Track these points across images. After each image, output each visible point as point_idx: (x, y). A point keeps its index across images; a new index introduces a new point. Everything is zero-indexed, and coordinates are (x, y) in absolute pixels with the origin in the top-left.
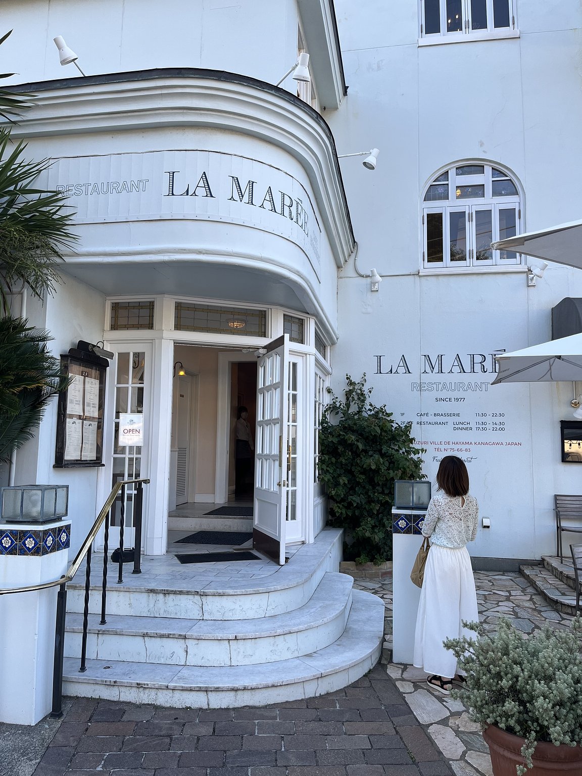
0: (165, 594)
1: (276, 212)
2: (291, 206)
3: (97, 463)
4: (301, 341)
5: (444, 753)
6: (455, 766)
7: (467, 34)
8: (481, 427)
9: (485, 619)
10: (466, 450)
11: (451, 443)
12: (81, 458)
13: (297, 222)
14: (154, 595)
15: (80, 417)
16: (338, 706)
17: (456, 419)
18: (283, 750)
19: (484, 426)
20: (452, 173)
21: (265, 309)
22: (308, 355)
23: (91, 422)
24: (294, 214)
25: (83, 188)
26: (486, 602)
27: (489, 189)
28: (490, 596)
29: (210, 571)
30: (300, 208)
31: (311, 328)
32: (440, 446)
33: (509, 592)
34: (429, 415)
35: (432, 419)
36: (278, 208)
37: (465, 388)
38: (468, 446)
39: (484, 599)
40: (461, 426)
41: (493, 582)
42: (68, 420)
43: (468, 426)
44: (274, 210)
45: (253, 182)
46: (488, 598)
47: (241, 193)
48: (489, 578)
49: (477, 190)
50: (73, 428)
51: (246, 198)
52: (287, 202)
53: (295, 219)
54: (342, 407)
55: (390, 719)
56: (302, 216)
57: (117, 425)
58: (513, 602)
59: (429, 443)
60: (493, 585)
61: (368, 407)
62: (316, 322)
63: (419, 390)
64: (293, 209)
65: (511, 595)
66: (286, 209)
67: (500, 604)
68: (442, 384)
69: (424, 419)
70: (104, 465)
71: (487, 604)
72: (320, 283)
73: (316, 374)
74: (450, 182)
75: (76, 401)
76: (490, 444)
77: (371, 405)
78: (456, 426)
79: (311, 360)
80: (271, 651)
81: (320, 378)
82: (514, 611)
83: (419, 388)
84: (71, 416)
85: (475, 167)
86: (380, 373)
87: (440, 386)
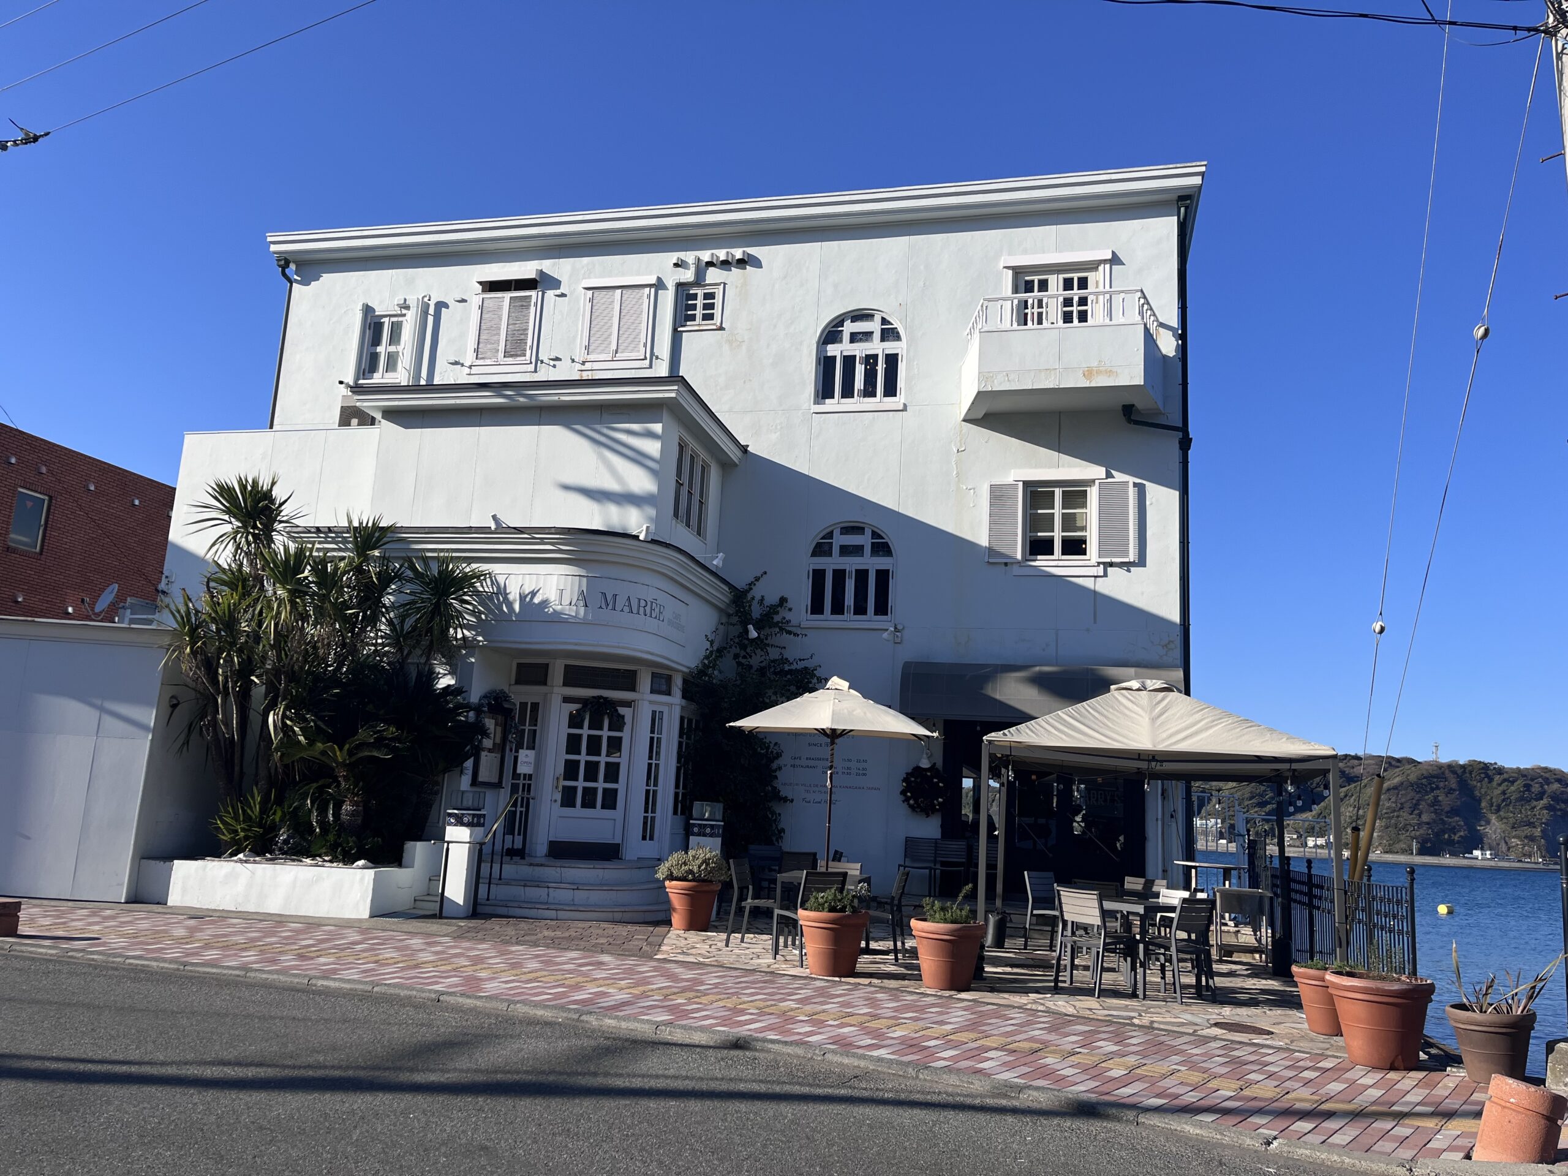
2: (646, 606)
3: (498, 785)
4: (669, 693)
7: (857, 402)
12: (489, 781)
13: (651, 616)
17: (826, 764)
19: (849, 771)
20: (837, 533)
22: (673, 706)
24: (648, 612)
27: (868, 549)
30: (654, 605)
34: (802, 758)
35: (804, 762)
36: (635, 611)
44: (631, 612)
45: (617, 594)
47: (608, 602)
49: (857, 550)
53: (648, 615)
57: (516, 758)
64: (648, 609)
66: (642, 609)
70: (503, 787)
72: (683, 647)
74: (834, 541)
79: (676, 709)
85: (857, 529)
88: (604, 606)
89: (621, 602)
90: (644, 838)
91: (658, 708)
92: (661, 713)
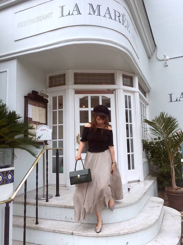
1: (112, 19)
2: (120, 17)
4: (132, 86)
13: (123, 24)
21: (113, 72)
22: (135, 93)
24: (121, 20)
25: (27, 22)
30: (124, 18)
31: (136, 81)
36: (113, 17)
44: (111, 18)
45: (100, 5)
47: (94, 10)
51: (96, 13)
52: (117, 14)
53: (122, 23)
56: (126, 22)
62: (138, 78)
64: (121, 18)
66: (117, 18)
70: (48, 144)
72: (139, 59)
73: (141, 103)
79: (137, 95)
81: (143, 105)
86: (172, 101)
88: (92, 13)
89: (103, 11)
90: (129, 168)
91: (128, 94)
92: (129, 97)
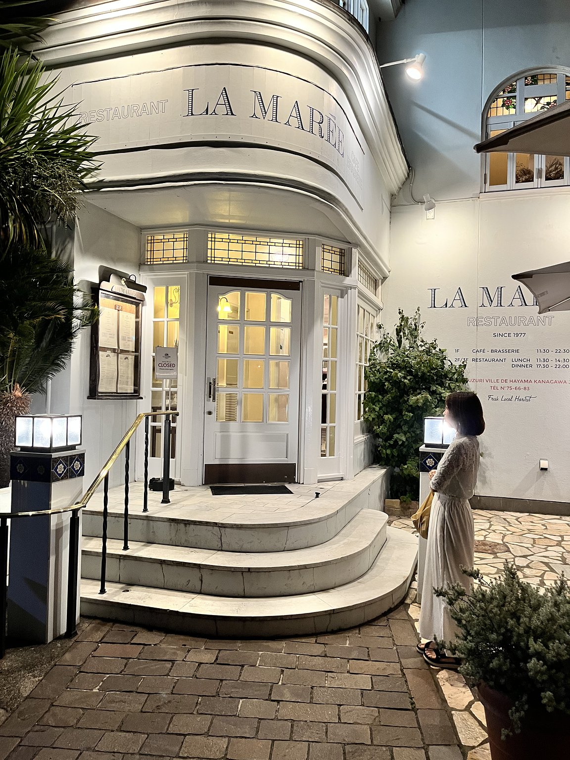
0: (186, 525)
1: (303, 129)
2: (321, 123)
3: (135, 395)
4: (343, 272)
5: (448, 702)
6: (457, 717)
8: (542, 364)
9: (529, 564)
10: (525, 388)
11: (508, 381)
12: (117, 391)
13: (328, 140)
14: (176, 524)
15: (114, 350)
16: (348, 642)
17: (515, 356)
18: (280, 683)
19: (546, 363)
20: (521, 83)
22: (349, 288)
23: (127, 356)
24: (325, 132)
25: (105, 113)
26: (534, 546)
28: (540, 540)
29: (236, 504)
30: (332, 124)
32: (496, 384)
33: (562, 537)
34: (486, 351)
35: (489, 355)
36: (306, 125)
37: (526, 322)
38: (526, 385)
39: (532, 543)
40: (520, 363)
41: (546, 526)
42: (101, 353)
43: (528, 363)
44: (302, 127)
45: (278, 97)
46: (537, 542)
47: (265, 109)
48: (543, 522)
50: (106, 361)
51: (269, 115)
52: (317, 118)
53: (326, 137)
54: (392, 342)
55: (399, 659)
56: (336, 134)
58: (563, 548)
59: (485, 380)
60: (546, 529)
61: (419, 343)
62: (360, 252)
63: (476, 325)
64: (324, 126)
65: (563, 540)
66: (316, 126)
67: (549, 548)
68: (501, 318)
69: (480, 355)
70: (142, 398)
71: (535, 548)
73: (363, 309)
74: (518, 94)
75: (110, 334)
76: (552, 382)
77: (422, 341)
78: (515, 363)
80: (285, 585)
81: (368, 313)
82: (562, 557)
83: (476, 322)
84: (105, 349)
86: (435, 307)
87: (499, 320)
88: (259, 113)
